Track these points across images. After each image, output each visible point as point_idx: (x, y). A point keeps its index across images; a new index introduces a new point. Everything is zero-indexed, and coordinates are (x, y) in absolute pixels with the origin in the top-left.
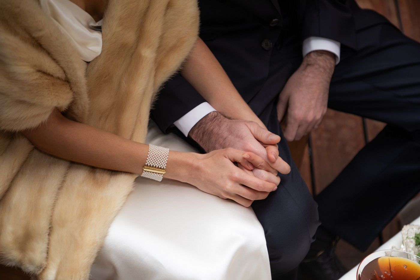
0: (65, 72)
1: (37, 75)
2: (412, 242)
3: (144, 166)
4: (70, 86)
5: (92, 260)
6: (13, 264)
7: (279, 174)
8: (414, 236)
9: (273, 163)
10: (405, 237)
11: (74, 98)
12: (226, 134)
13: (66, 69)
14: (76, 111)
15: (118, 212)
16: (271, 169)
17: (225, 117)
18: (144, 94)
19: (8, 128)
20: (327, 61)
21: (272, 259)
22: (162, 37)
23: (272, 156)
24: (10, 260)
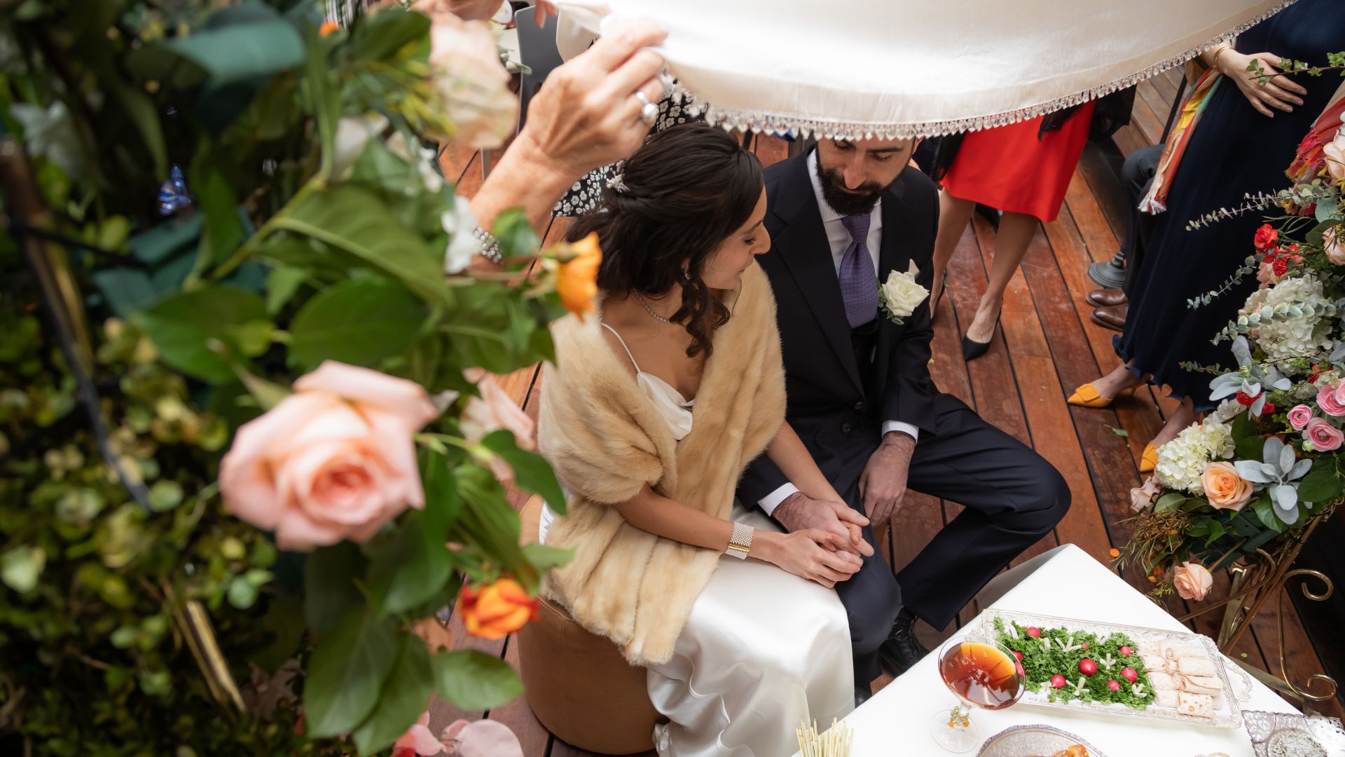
0: (656, 448)
1: (632, 450)
2: (991, 626)
3: (729, 543)
4: (660, 461)
5: (677, 636)
6: (603, 633)
7: (862, 556)
8: (993, 619)
9: (856, 544)
10: (984, 621)
11: (664, 473)
12: (809, 515)
13: (658, 445)
14: (665, 486)
15: (703, 589)
16: (854, 551)
17: (809, 497)
18: (731, 472)
19: (603, 500)
20: (906, 441)
21: (854, 640)
22: (750, 419)
23: (856, 538)
24: (600, 630)
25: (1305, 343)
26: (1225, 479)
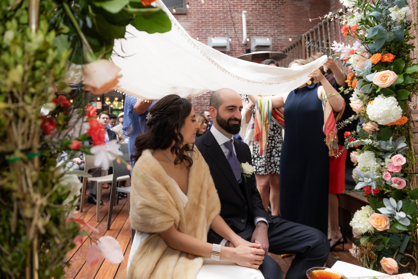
14: (181, 226)
25: (376, 165)
26: (378, 219)
